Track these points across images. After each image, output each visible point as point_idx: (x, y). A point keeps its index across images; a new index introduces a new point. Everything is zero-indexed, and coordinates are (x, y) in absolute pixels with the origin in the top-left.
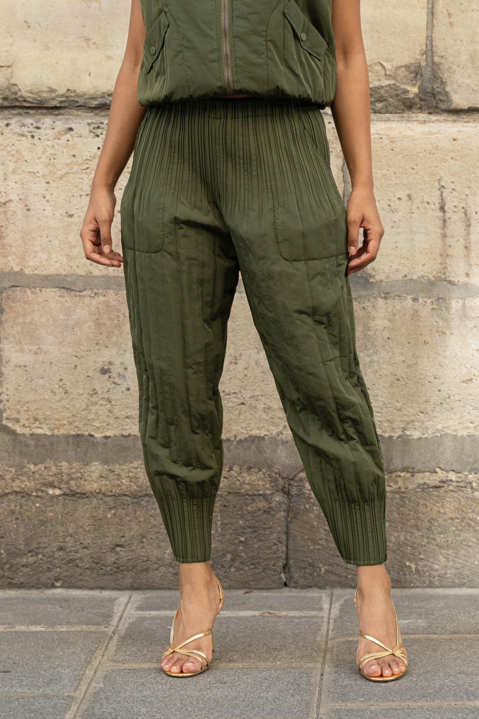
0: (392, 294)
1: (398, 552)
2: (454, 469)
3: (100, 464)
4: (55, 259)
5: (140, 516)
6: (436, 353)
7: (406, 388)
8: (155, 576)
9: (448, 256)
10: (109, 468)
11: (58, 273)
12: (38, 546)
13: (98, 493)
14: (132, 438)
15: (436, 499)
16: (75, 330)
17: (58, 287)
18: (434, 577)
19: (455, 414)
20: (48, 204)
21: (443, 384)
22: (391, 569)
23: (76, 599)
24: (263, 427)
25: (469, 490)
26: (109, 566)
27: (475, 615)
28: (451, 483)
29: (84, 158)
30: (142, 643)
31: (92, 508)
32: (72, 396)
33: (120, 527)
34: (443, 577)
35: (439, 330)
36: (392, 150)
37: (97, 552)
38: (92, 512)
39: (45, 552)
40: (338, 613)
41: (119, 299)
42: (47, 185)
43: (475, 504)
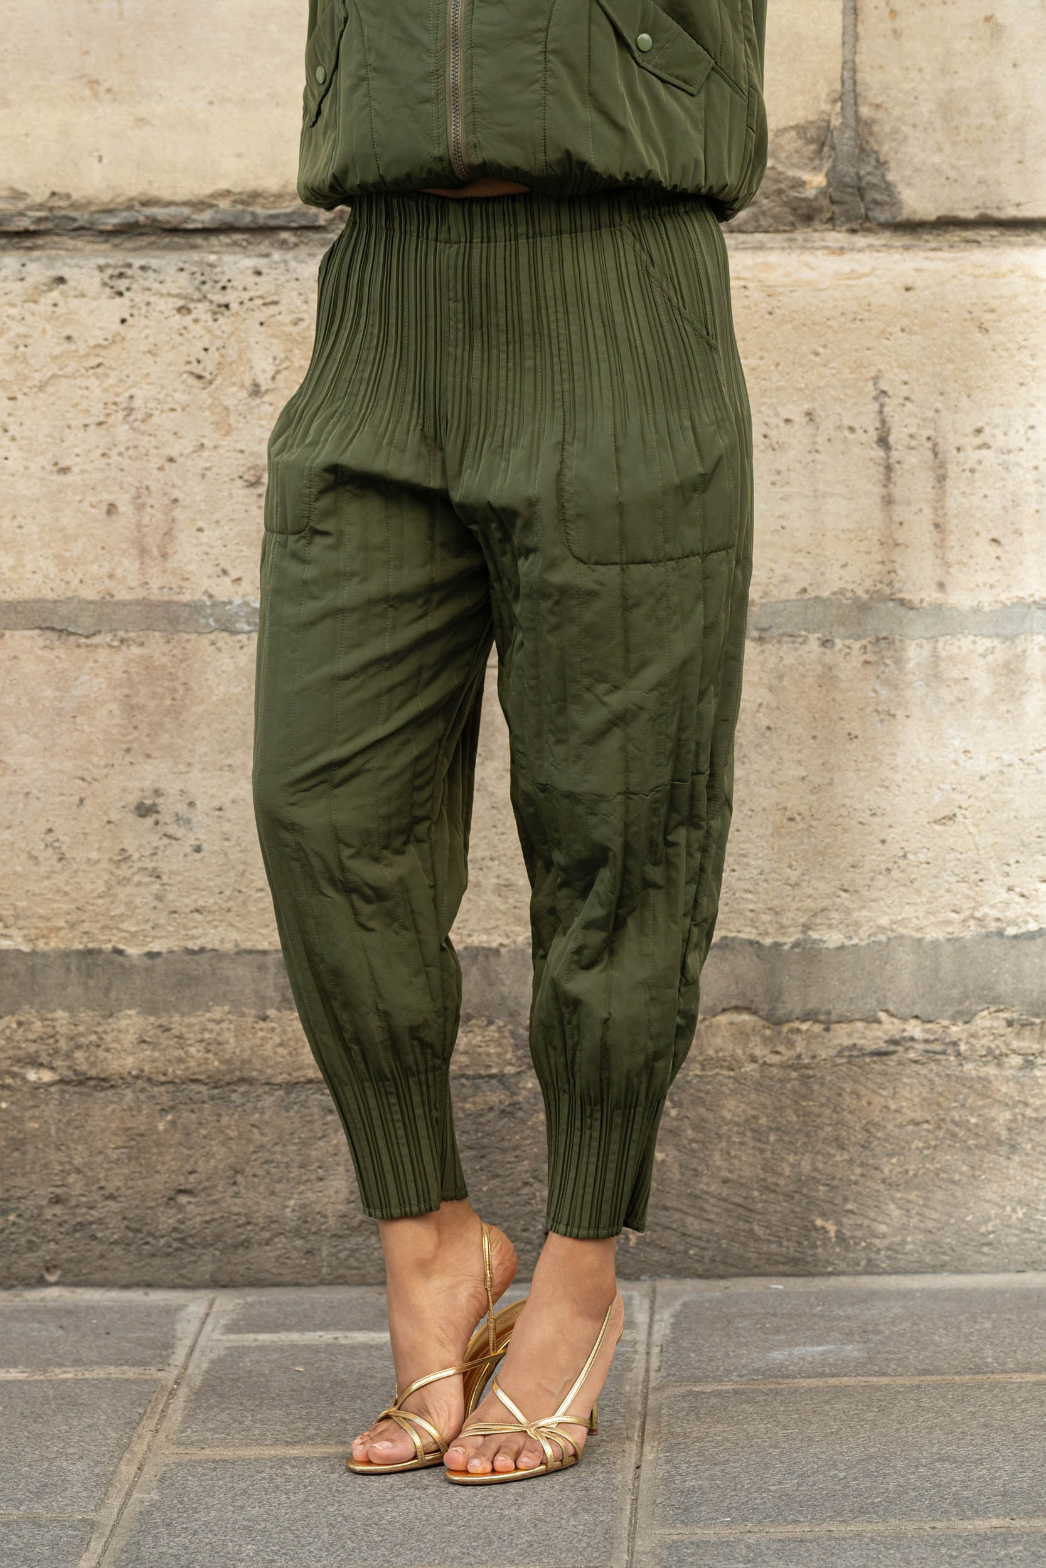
0: (775, 632)
1: (797, 1197)
2: (917, 1012)
3: (139, 1013)
4: (30, 567)
5: (228, 1127)
6: (875, 759)
7: (809, 837)
8: (265, 1257)
9: (897, 545)
10: (159, 1022)
11: (39, 596)
12: (6, 1196)
13: (137, 1077)
14: (207, 955)
15: (879, 1079)
16: (79, 720)
17: (40, 628)
18: (878, 1251)
19: (918, 892)
20: (13, 445)
21: (890, 826)
22: (782, 1234)
23: (91, 1310)
24: (496, 927)
25: (952, 1058)
26: (163, 1236)
27: (971, 1334)
28: (912, 1044)
29: (92, 343)
30: (242, 1404)
31: (124, 1110)
32: (75, 866)
33: (185, 1151)
34: (896, 1252)
35: (880, 709)
36: (770, 313)
37: (137, 1207)
38: (122, 1119)
39: (23, 1207)
40: (668, 1331)
41: (175, 652)
42: (11, 403)
43: (966, 1090)
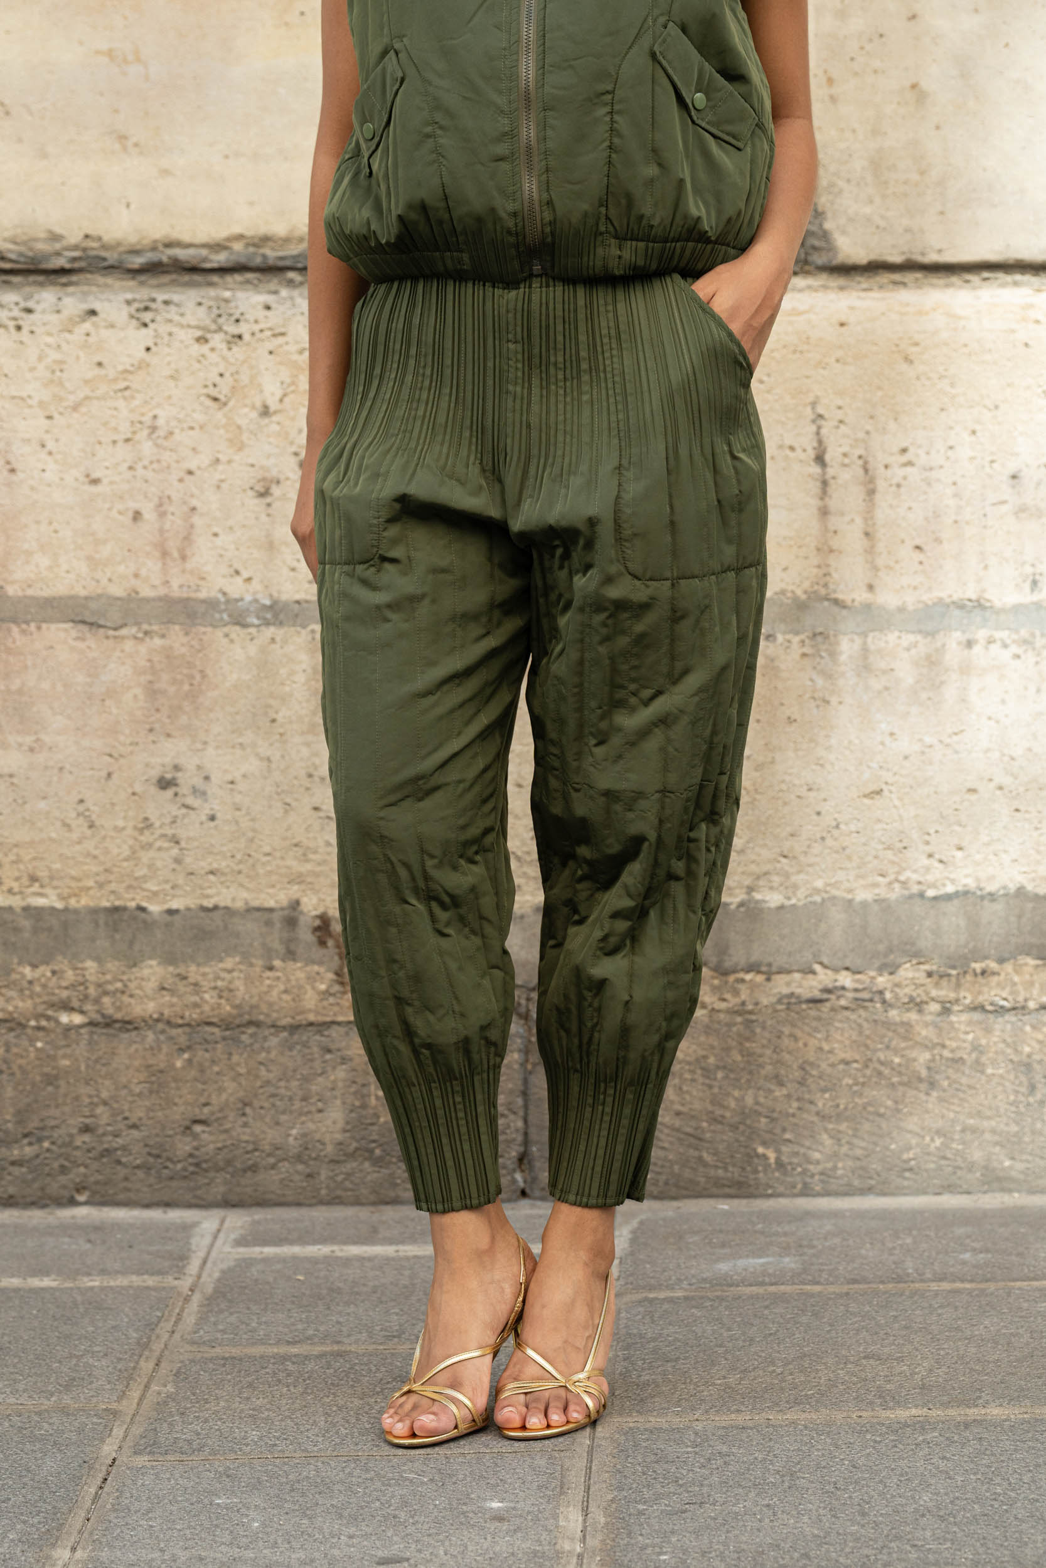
1: (742, 1127)
2: (848, 964)
3: (159, 964)
4: (65, 567)
5: (238, 1064)
6: (811, 740)
7: (753, 810)
8: (270, 1180)
9: (831, 551)
10: (178, 971)
11: (73, 593)
12: (41, 1125)
13: (157, 1021)
14: (220, 912)
15: (814, 1024)
16: (107, 703)
17: (73, 621)
18: (812, 1176)
19: (849, 858)
20: (49, 458)
21: (825, 800)
22: (728, 1160)
23: (117, 1226)
25: (878, 1005)
26: (179, 1161)
27: (894, 1248)
28: (841, 992)
29: (120, 368)
30: (248, 1308)
31: (145, 1049)
32: (103, 833)
33: (200, 1086)
34: (829, 1177)
35: (816, 695)
37: (157, 1135)
38: (144, 1057)
39: (55, 1135)
40: (626, 1245)
41: (193, 643)
42: (47, 422)
43: (890, 1034)
